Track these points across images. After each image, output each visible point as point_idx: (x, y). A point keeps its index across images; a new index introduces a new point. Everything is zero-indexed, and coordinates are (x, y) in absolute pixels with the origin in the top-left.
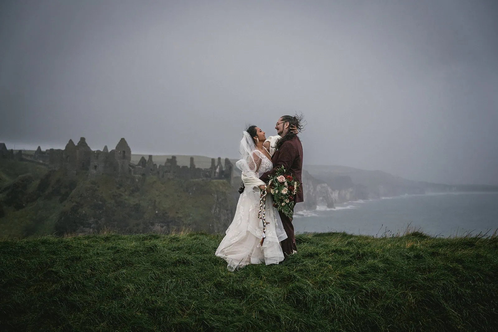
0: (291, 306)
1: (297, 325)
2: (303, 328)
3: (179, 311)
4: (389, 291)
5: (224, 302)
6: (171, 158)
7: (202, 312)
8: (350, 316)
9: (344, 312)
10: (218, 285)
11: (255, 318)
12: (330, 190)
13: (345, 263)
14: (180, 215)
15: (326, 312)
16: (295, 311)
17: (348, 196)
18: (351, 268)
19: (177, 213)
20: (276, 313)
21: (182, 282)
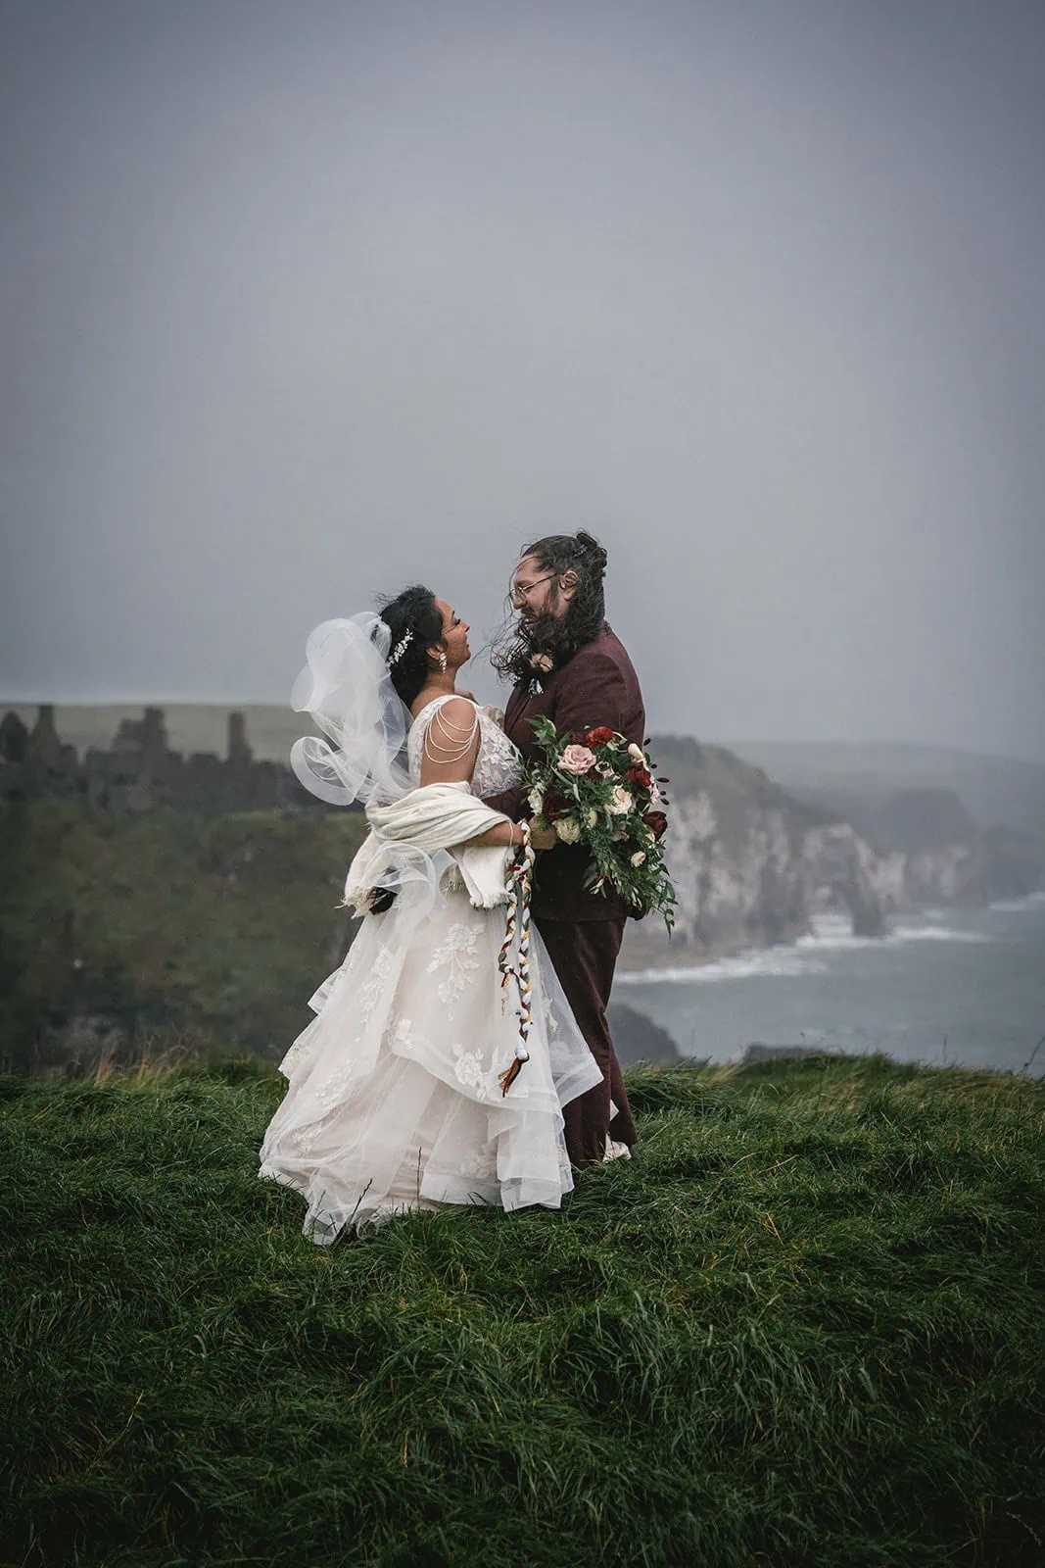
0: (577, 1407)
1: (594, 1498)
2: (620, 1509)
3: (72, 1442)
4: (1023, 1334)
5: (278, 1392)
6: (138, 716)
7: (171, 1442)
8: (835, 1451)
9: (813, 1435)
10: (257, 1314)
11: (410, 1463)
12: (864, 853)
13: (834, 1207)
14: (184, 977)
15: (732, 1434)
16: (592, 1430)
17: (949, 880)
18: (858, 1228)
19: (170, 966)
20: (501, 1438)
21: (94, 1302)
